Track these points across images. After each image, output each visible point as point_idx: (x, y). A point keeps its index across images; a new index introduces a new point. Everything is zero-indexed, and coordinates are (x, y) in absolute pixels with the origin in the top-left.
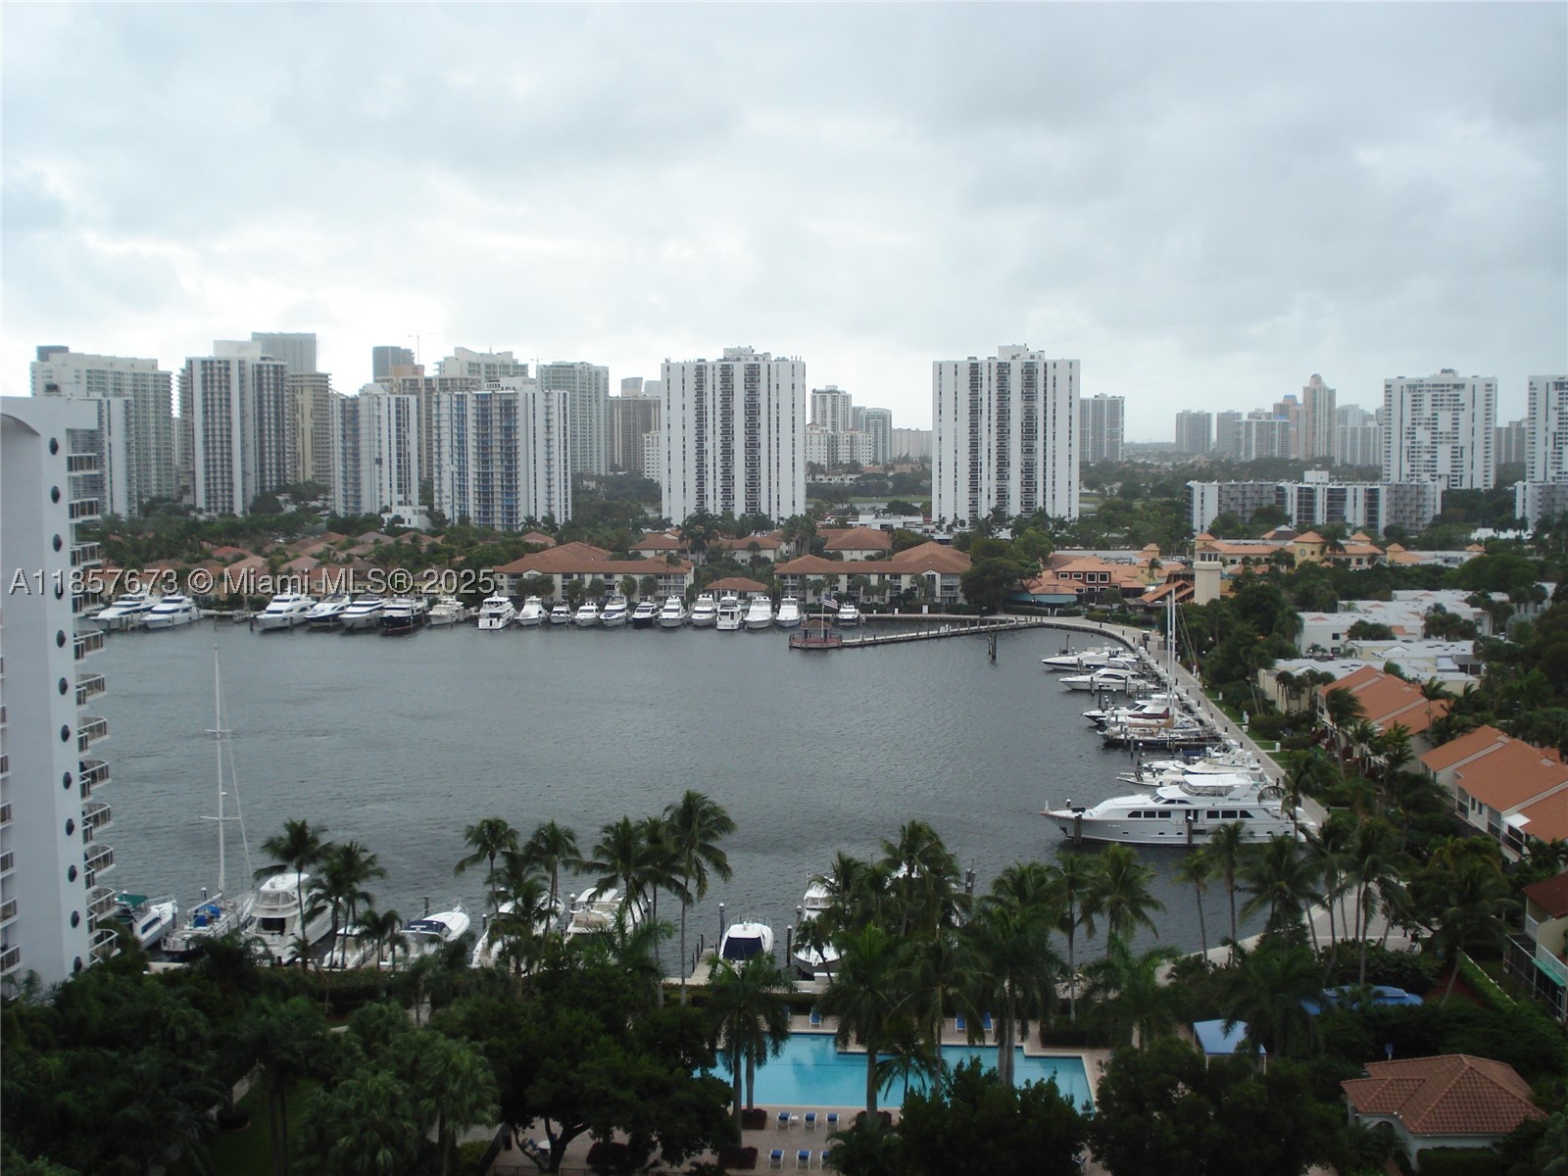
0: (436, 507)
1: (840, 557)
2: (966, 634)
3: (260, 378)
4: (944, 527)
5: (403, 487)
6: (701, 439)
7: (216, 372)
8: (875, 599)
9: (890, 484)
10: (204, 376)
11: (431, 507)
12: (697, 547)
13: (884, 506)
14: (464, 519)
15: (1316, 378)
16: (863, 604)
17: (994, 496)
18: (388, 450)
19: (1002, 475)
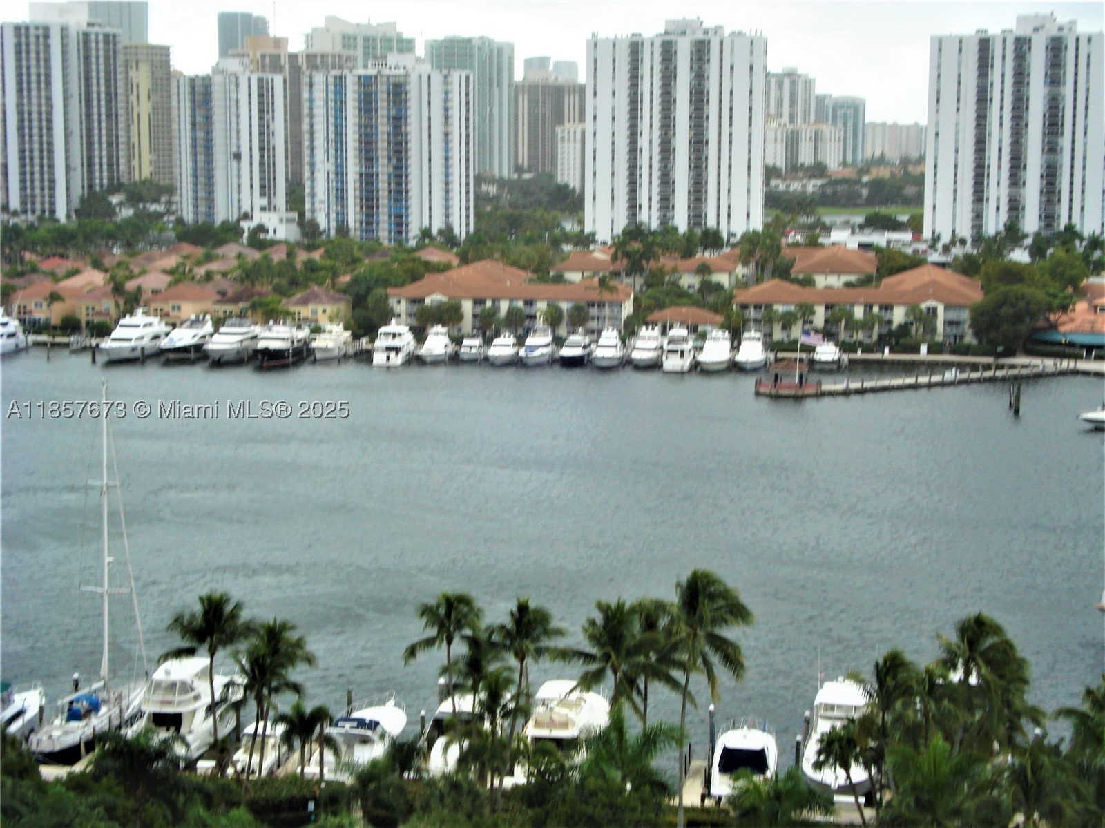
0: (308, 214)
1: (812, 283)
2: (978, 381)
3: (87, 49)
4: (940, 246)
5: (266, 188)
6: (634, 134)
7: (32, 39)
8: (860, 336)
10: (18, 45)
11: (302, 214)
12: (635, 268)
13: (859, 219)
14: (342, 229)
16: (844, 343)
17: (1004, 207)
18: (247, 142)
19: (1016, 179)
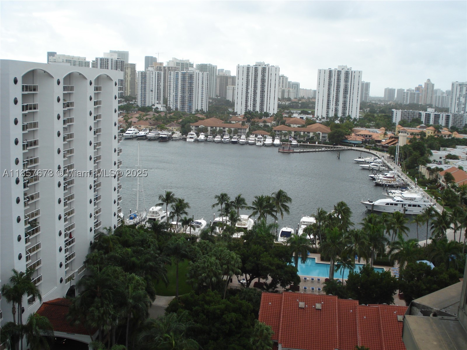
0: (168, 105)
1: (289, 126)
2: (329, 151)
3: (117, 64)
4: (319, 119)
5: (158, 99)
6: (247, 89)
7: (104, 62)
8: (302, 139)
9: (300, 105)
10: (101, 63)
11: (167, 105)
12: (248, 121)
13: (300, 112)
14: (177, 109)
15: (429, 80)
16: (298, 140)
17: (334, 110)
18: (154, 87)
19: (337, 104)
